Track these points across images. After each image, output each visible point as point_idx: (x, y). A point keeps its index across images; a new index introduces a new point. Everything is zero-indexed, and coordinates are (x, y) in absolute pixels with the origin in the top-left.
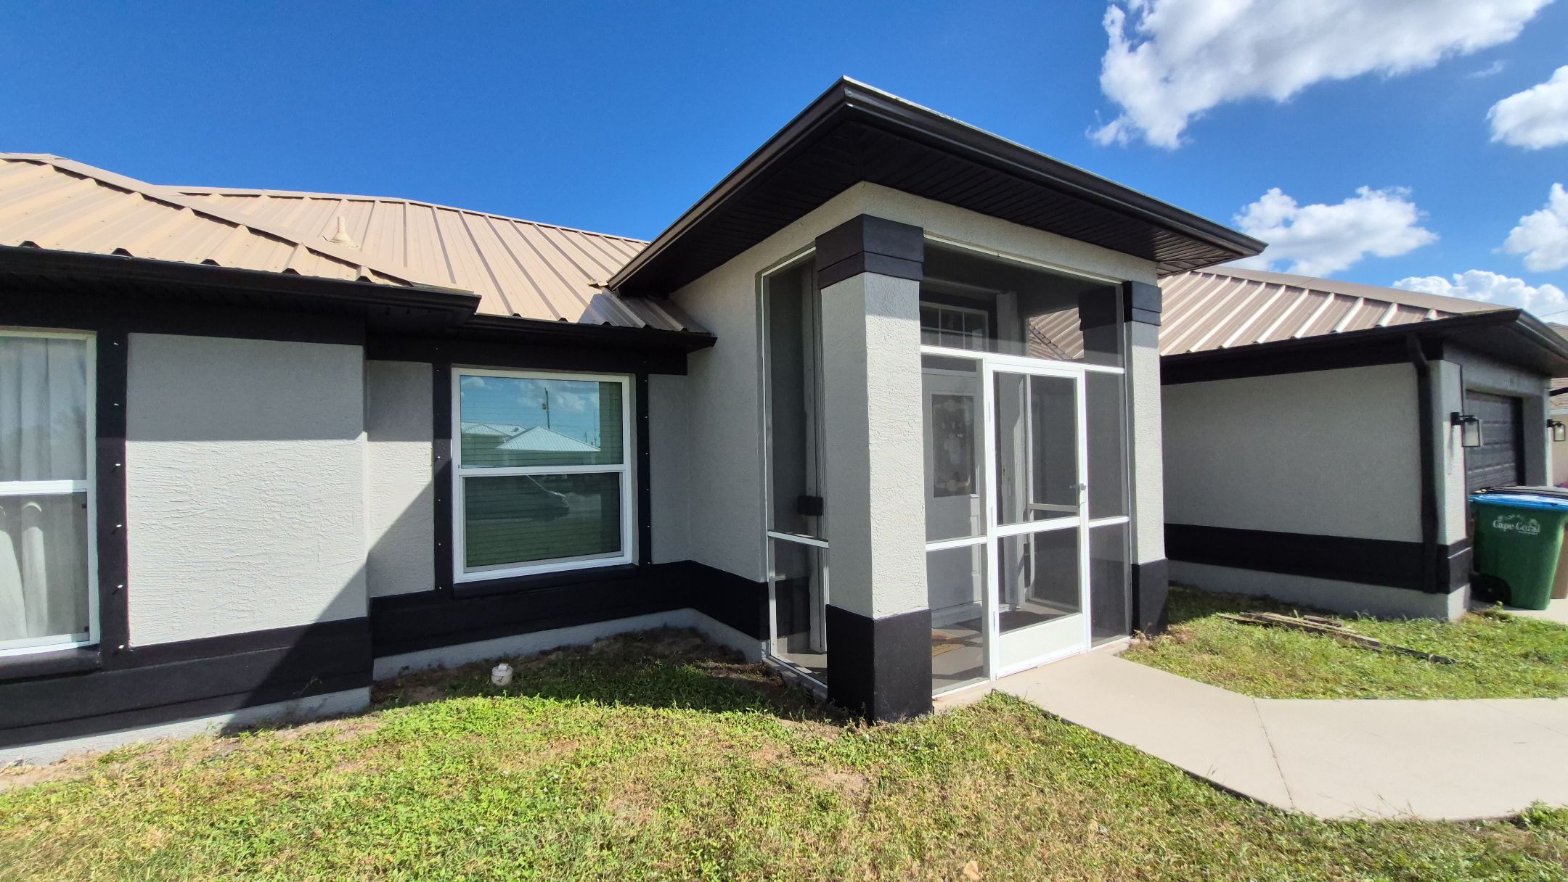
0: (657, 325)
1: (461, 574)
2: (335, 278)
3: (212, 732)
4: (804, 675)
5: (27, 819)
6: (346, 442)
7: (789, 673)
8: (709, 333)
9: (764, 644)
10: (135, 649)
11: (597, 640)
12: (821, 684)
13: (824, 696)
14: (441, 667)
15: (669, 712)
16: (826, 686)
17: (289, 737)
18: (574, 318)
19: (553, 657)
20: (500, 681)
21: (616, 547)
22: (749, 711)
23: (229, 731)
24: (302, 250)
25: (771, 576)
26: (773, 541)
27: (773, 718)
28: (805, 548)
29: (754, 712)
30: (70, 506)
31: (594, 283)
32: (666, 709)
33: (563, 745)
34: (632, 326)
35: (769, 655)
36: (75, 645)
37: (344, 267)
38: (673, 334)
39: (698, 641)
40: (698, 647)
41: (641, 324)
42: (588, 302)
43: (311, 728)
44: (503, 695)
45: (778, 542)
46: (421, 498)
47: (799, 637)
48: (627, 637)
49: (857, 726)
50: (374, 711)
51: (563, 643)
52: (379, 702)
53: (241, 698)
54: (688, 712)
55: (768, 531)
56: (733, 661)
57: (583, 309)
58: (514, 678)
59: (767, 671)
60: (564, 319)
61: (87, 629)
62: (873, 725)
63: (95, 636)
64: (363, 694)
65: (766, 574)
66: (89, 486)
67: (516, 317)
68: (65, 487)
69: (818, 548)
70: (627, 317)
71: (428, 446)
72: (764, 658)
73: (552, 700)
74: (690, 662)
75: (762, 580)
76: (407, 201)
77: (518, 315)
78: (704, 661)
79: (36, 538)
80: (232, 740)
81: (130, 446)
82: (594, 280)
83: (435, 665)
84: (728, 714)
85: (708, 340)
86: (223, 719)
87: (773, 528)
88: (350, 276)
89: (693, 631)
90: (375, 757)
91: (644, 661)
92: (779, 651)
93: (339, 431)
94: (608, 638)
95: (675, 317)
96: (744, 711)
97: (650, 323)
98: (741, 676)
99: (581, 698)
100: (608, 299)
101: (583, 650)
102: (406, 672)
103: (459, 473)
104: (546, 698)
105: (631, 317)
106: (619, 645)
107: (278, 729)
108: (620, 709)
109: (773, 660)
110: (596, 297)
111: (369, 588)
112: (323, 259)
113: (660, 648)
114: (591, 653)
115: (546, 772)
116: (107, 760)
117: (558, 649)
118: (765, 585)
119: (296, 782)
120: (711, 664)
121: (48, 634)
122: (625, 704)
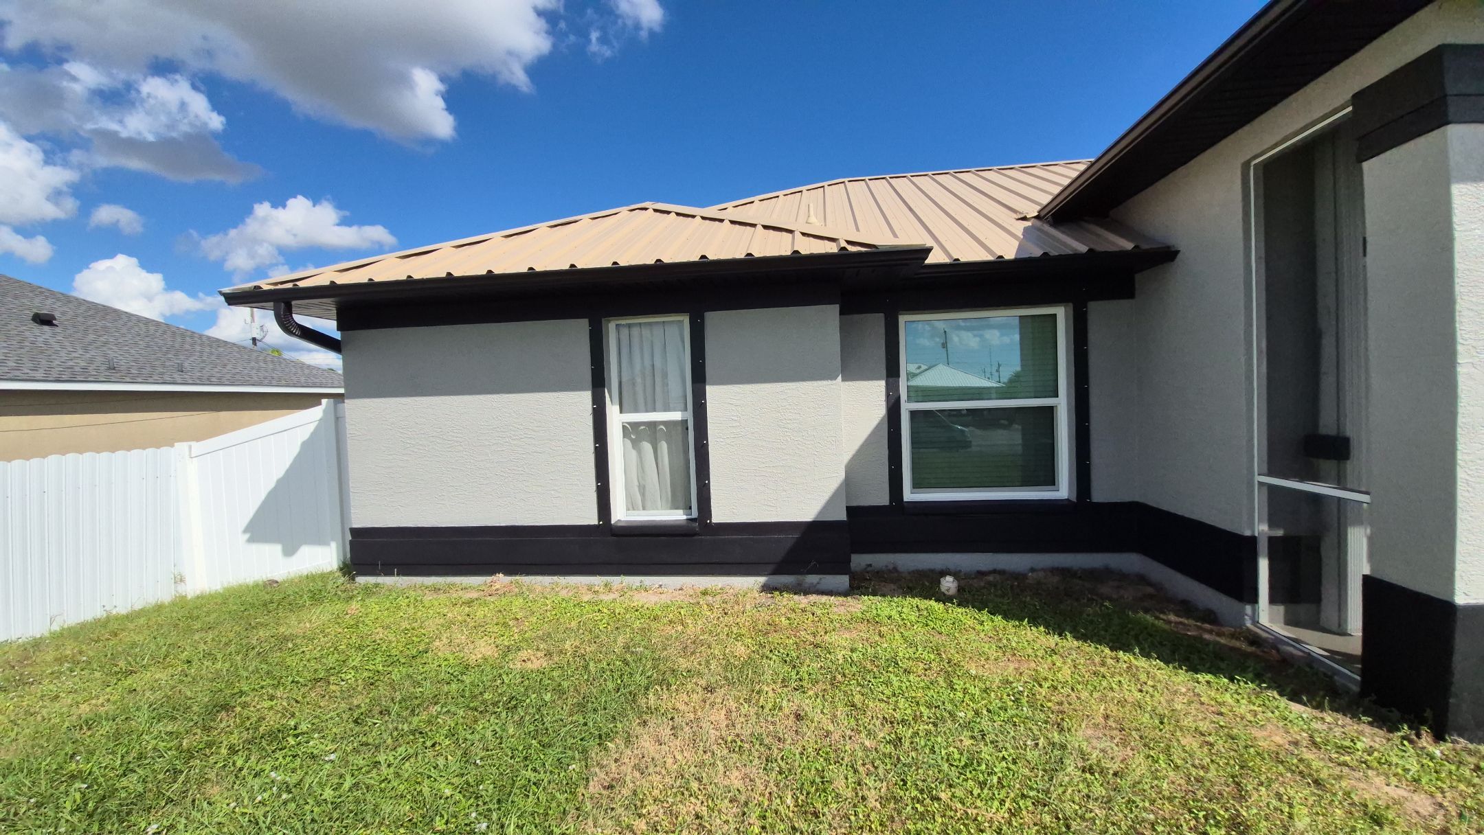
0: (1100, 248)
1: (909, 495)
2: (824, 252)
3: (757, 587)
4: (1315, 655)
5: (671, 622)
6: (830, 382)
7: (1291, 649)
8: (1169, 247)
9: (1248, 609)
10: (715, 524)
11: (1032, 570)
12: (1349, 673)
13: (1355, 688)
14: (895, 569)
15: (1131, 657)
16: (1359, 678)
17: (803, 601)
18: (1010, 254)
19: (991, 578)
20: (948, 590)
21: (1050, 480)
22: (1238, 681)
23: (766, 588)
24: (798, 235)
25: (1262, 529)
26: (1265, 490)
27: (1277, 696)
28: (1316, 499)
29: (1246, 683)
30: (679, 428)
31: (1022, 216)
32: (1127, 654)
33: (1019, 661)
34: (1071, 253)
35: (1255, 622)
36: (685, 517)
37: (826, 242)
38: (1123, 254)
39: (1150, 590)
40: (1151, 597)
41: (1083, 249)
42: (1020, 235)
43: (813, 598)
44: (954, 604)
45: (1272, 489)
46: (878, 428)
47: (1303, 610)
48: (1065, 572)
49: (1418, 736)
50: (854, 594)
51: (1000, 567)
52: (858, 588)
53: (771, 568)
54: (1154, 663)
55: (1259, 475)
56: (1204, 620)
57: (1016, 244)
58: (959, 590)
59: (1255, 640)
60: (1001, 257)
61: (690, 508)
62: (1445, 741)
63: (695, 514)
64: (843, 580)
65: (1254, 524)
66: (689, 416)
67: (956, 262)
68: (676, 416)
69: (1339, 499)
70: (1065, 244)
71: (883, 383)
72: (1249, 624)
73: (1000, 617)
74: (1146, 611)
75: (1248, 533)
76: (846, 180)
77: (958, 260)
78: (1164, 613)
79: (664, 446)
80: (769, 595)
81: (708, 388)
82: (1020, 213)
83: (891, 567)
84: (1209, 677)
85: (1167, 255)
86: (762, 580)
87: (1265, 470)
88: (832, 248)
89: (1142, 579)
90: (863, 631)
91: (1089, 600)
92: (1271, 620)
93: (824, 374)
94: (1043, 570)
95: (1122, 236)
96: (1232, 680)
97: (1093, 246)
98: (1218, 639)
99: (1029, 622)
100: (1039, 230)
101: (1018, 577)
102: (869, 569)
103: (906, 407)
104: (993, 614)
105: (1071, 243)
106: (1056, 579)
107: (795, 594)
108: (1071, 642)
109: (1261, 629)
110: (1026, 230)
111: (847, 497)
112: (811, 239)
113: (1105, 589)
114: (1027, 581)
115: (1008, 682)
116: (705, 593)
117: (994, 571)
118: (1253, 540)
119: (814, 635)
120: (1172, 617)
121: (671, 509)
122: (1077, 639)
